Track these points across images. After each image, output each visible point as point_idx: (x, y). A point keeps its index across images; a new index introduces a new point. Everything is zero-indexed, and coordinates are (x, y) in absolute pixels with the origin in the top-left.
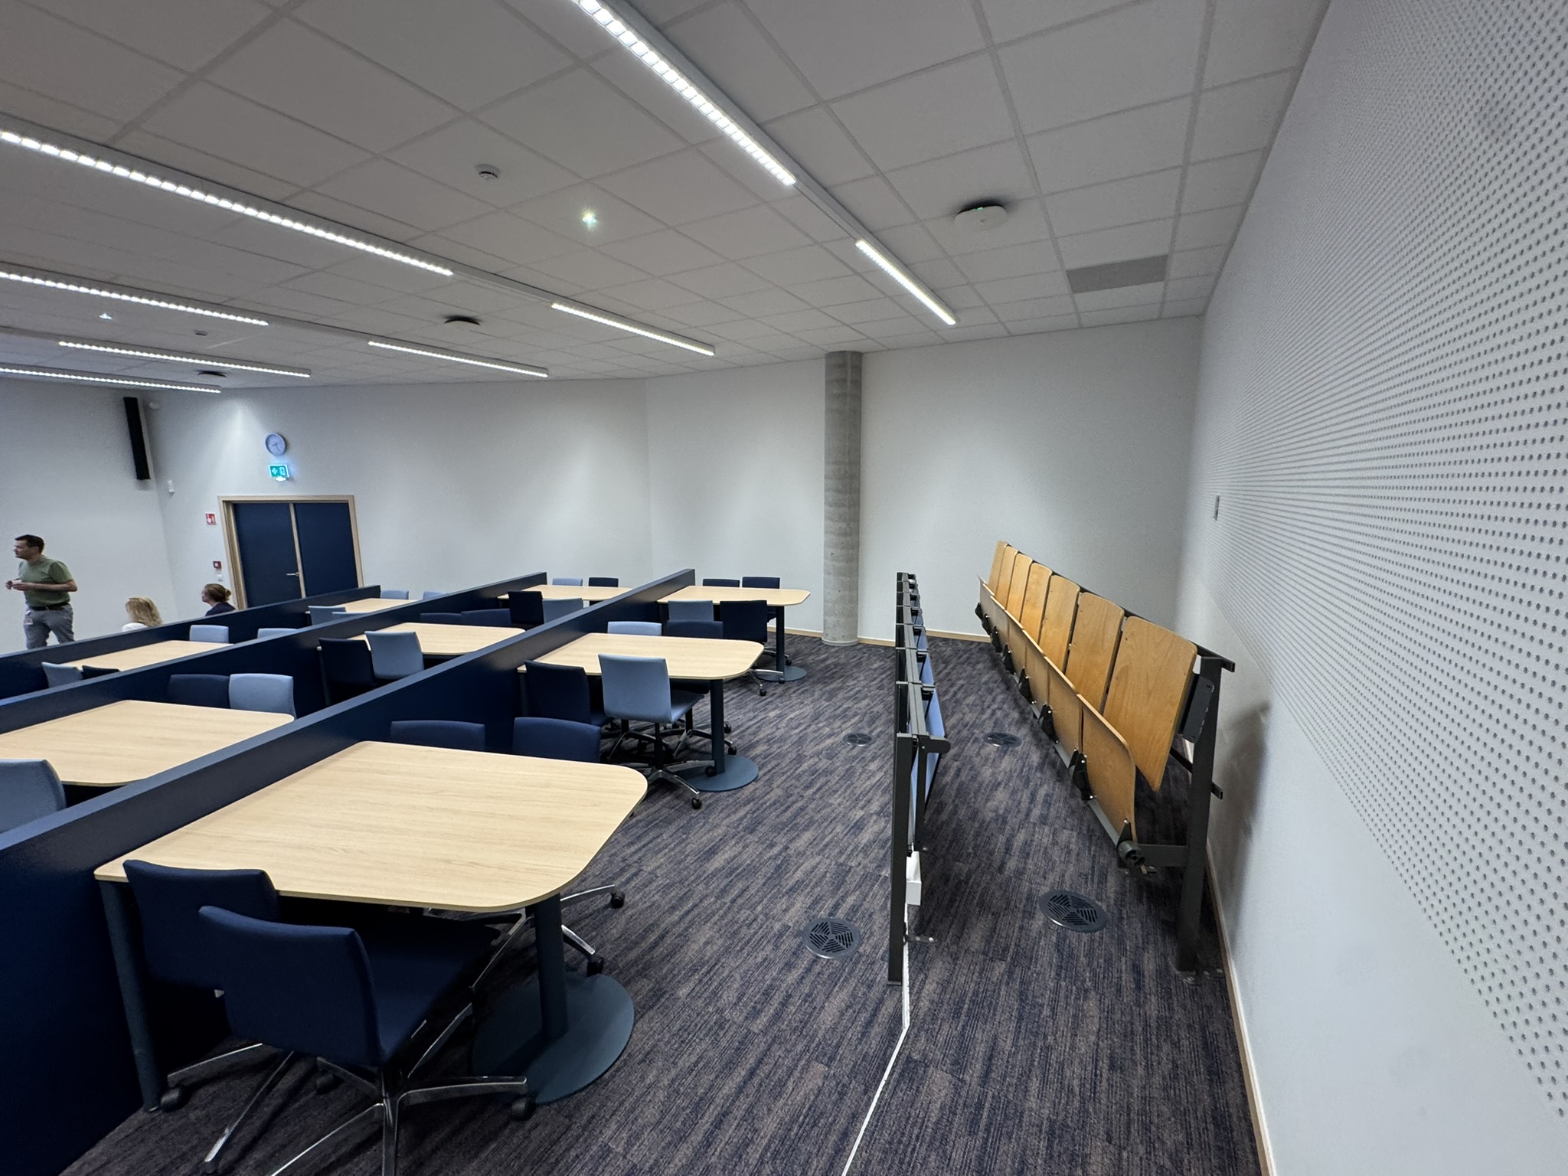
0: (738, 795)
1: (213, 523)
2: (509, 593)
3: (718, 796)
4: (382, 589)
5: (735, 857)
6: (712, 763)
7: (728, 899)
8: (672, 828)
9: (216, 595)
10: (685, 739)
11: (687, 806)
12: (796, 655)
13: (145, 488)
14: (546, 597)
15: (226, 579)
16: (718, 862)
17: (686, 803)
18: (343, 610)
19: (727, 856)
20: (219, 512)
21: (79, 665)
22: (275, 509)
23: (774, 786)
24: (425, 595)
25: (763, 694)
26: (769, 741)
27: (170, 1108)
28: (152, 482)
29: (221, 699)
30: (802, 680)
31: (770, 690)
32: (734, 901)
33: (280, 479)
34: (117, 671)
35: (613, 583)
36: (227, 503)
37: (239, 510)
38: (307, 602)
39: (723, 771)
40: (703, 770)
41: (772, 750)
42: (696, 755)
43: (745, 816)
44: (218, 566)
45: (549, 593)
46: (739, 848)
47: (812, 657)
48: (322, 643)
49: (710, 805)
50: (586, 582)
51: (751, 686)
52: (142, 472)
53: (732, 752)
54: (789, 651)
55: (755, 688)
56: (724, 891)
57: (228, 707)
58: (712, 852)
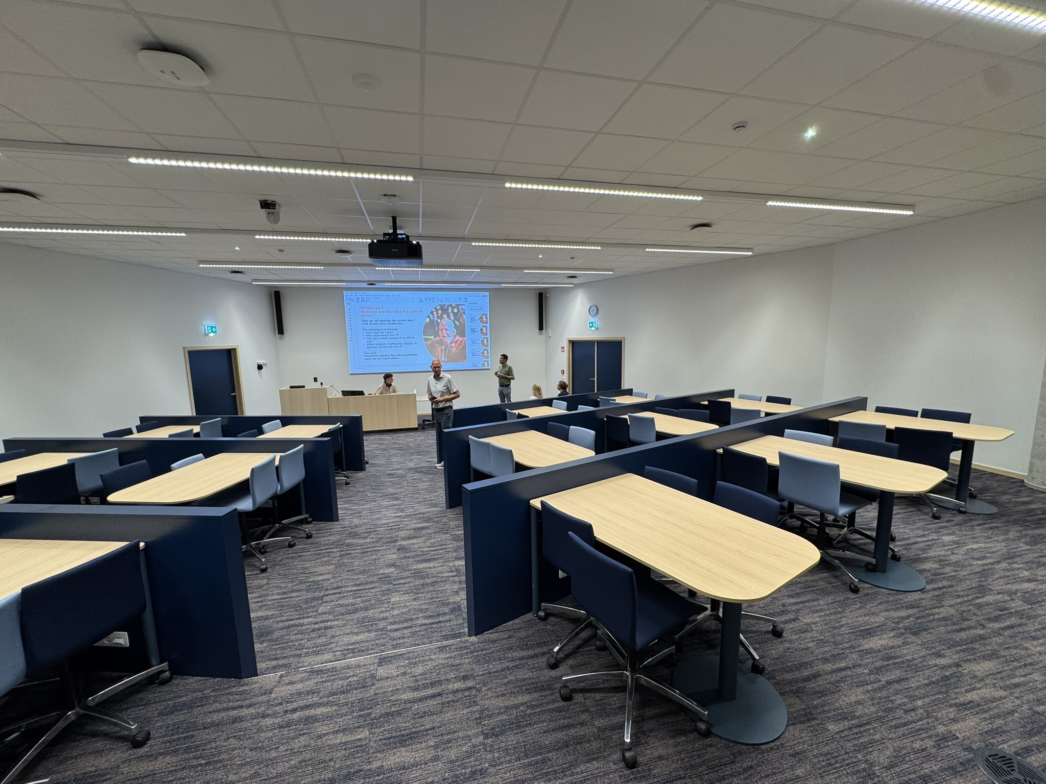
0: (900, 597)
1: (563, 351)
2: (708, 401)
3: (877, 590)
4: (634, 391)
5: (893, 647)
6: (874, 561)
7: (884, 679)
8: (830, 599)
9: (563, 386)
10: (845, 534)
11: (845, 588)
12: (984, 490)
13: (541, 334)
14: (733, 406)
15: (566, 378)
16: (874, 643)
17: (843, 584)
18: (615, 400)
19: (884, 642)
20: (566, 345)
21: (516, 412)
22: (589, 344)
23: (946, 603)
24: (657, 396)
25: (935, 517)
26: (941, 561)
27: (541, 619)
28: (544, 331)
29: (565, 437)
30: (991, 516)
31: (946, 516)
32: (890, 683)
33: (593, 329)
34: (528, 417)
35: (787, 401)
36: (570, 341)
37: (573, 344)
38: (598, 394)
39: (884, 571)
40: (863, 564)
41: (945, 570)
42: (856, 550)
43: (908, 617)
44: (563, 372)
45: (736, 403)
46: (899, 641)
47: (1008, 497)
48: (607, 417)
49: (867, 594)
50: (765, 398)
51: (921, 507)
52: (541, 328)
53: (896, 558)
54: (974, 485)
55: (927, 510)
56: (879, 670)
57: (568, 441)
58: (868, 633)
